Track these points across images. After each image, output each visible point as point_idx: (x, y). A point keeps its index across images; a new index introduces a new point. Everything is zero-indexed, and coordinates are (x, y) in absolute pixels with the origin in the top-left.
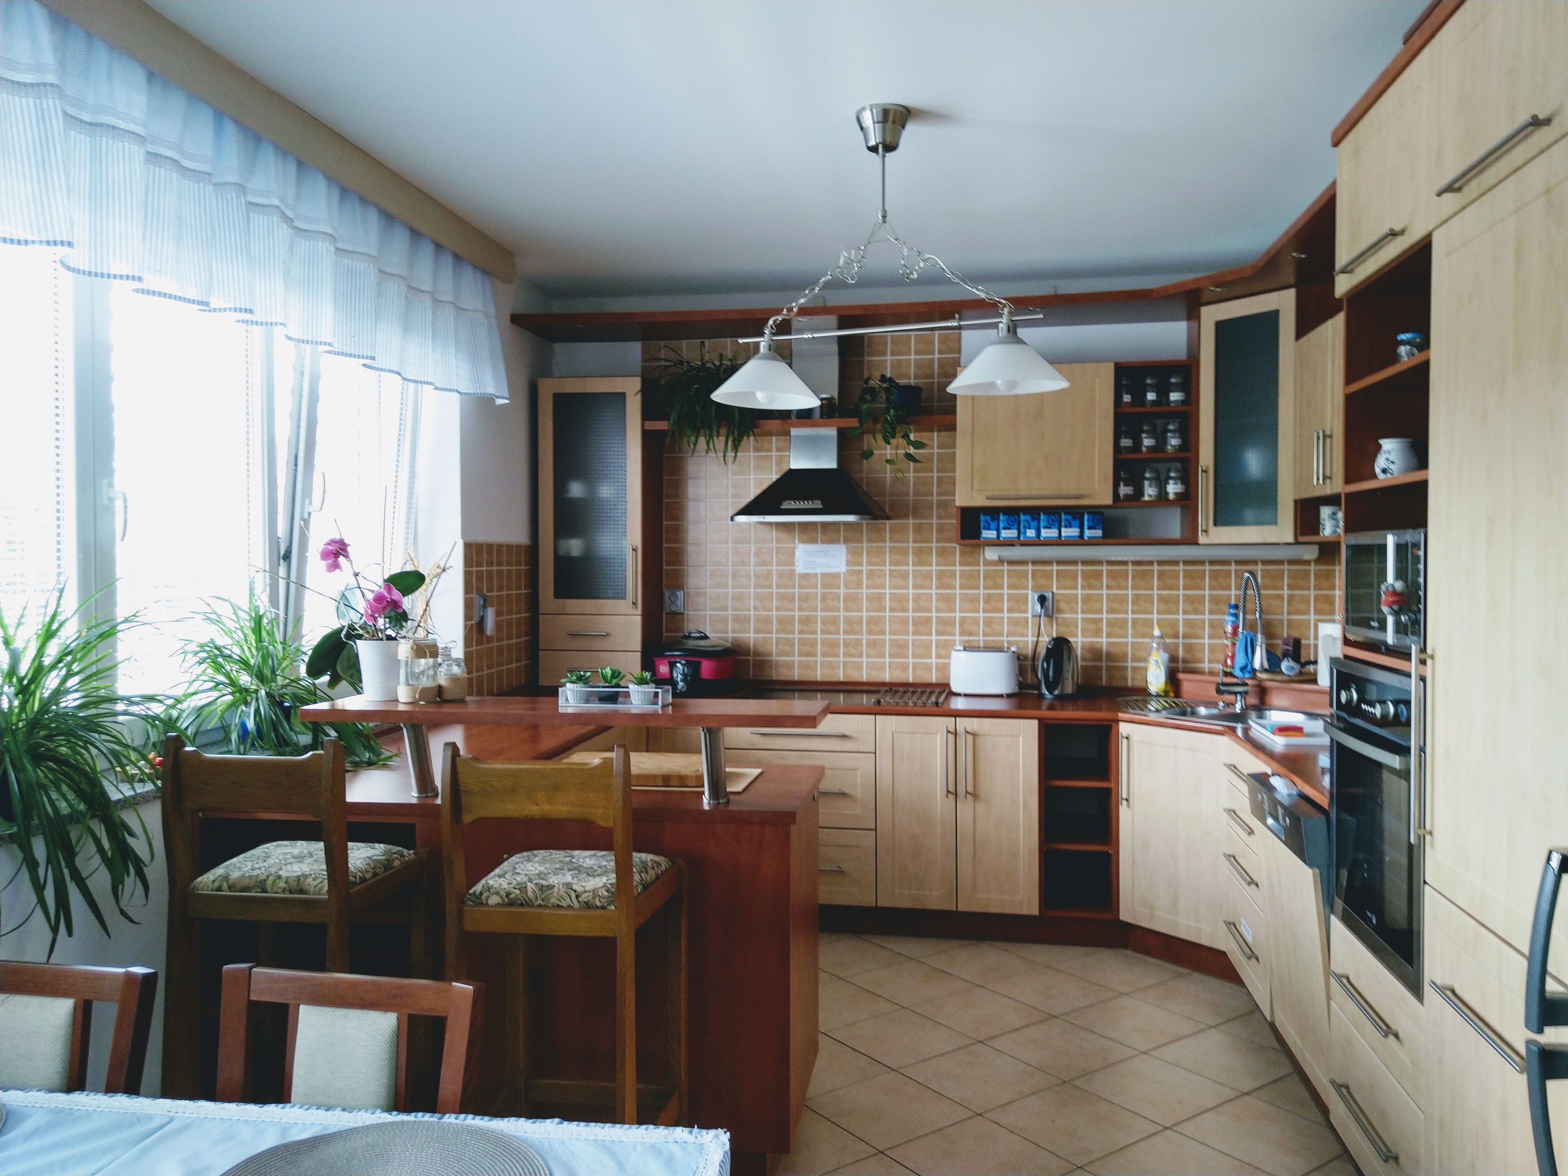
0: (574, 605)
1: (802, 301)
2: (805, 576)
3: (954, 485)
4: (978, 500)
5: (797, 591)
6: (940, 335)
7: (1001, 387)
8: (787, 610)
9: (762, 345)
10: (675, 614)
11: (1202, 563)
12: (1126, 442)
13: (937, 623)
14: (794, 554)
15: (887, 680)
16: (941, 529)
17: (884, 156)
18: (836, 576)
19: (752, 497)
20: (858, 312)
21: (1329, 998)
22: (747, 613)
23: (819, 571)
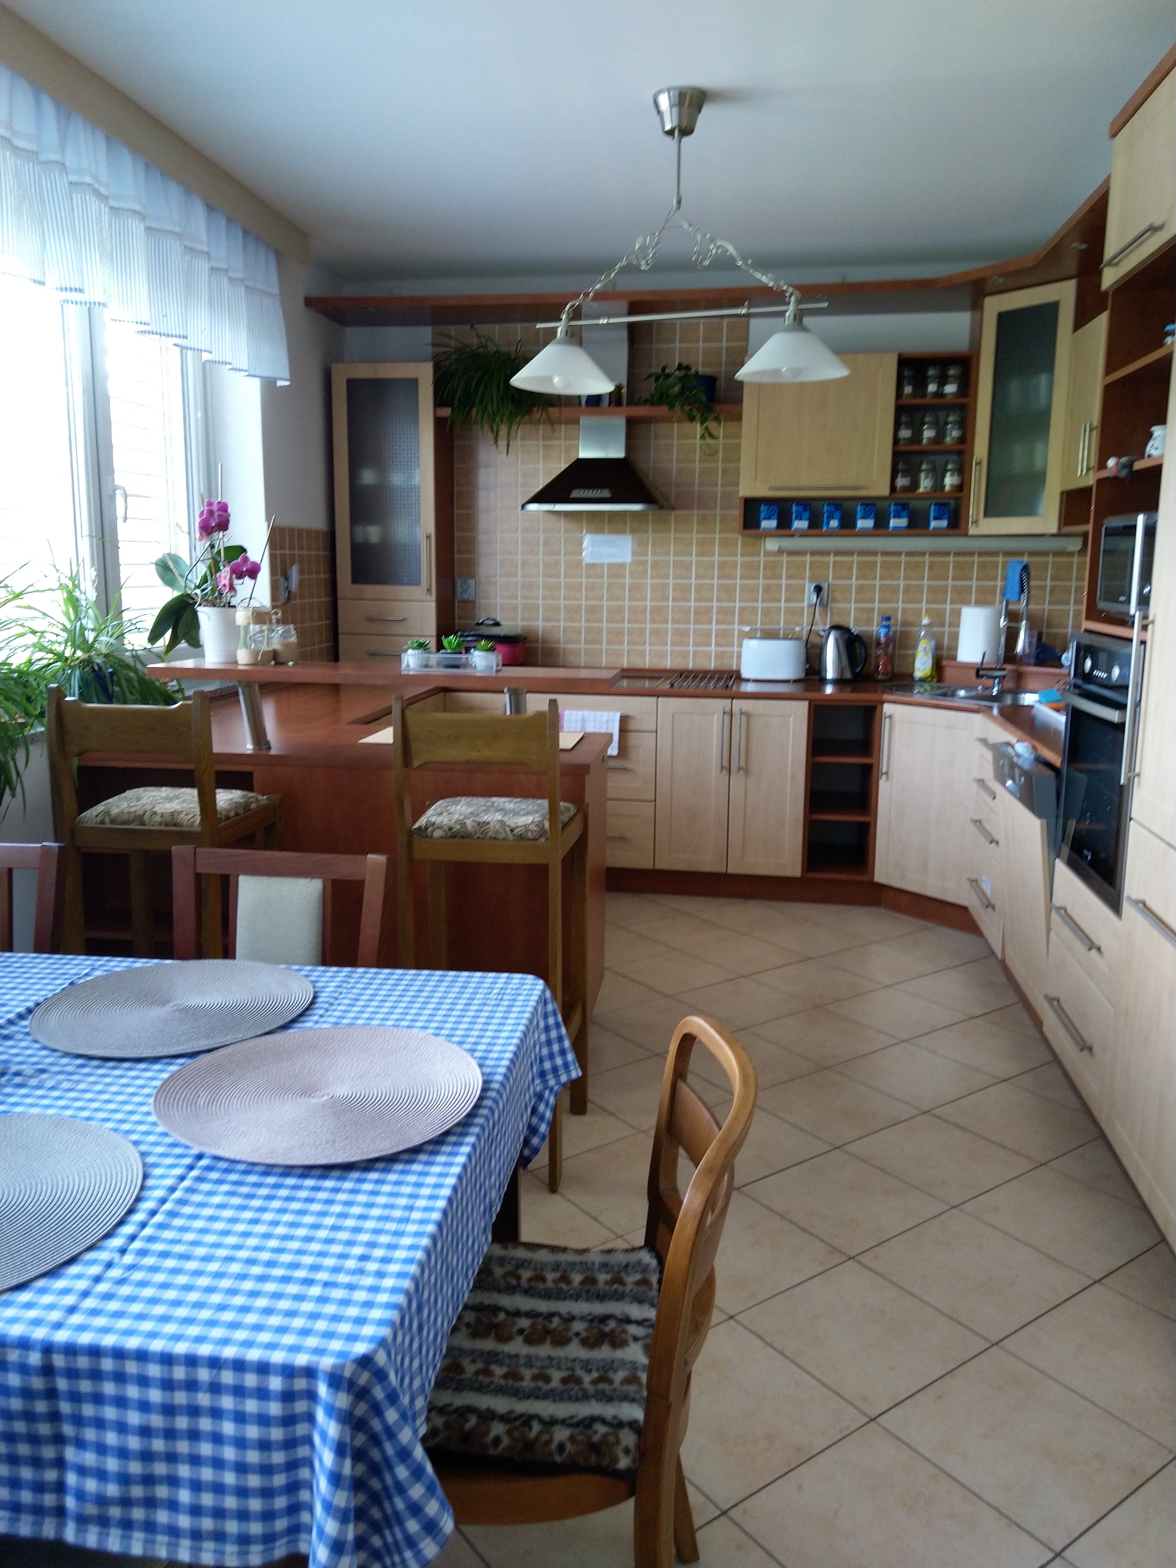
0: (370, 590)
1: (598, 286)
2: (591, 566)
3: (739, 475)
4: (761, 491)
5: (584, 580)
6: (728, 323)
7: (786, 376)
8: (574, 599)
9: (559, 330)
10: (466, 601)
11: (972, 554)
12: (905, 433)
13: (717, 613)
14: (581, 543)
15: (669, 667)
16: (724, 519)
17: (680, 142)
18: (622, 566)
19: (541, 487)
20: (649, 298)
21: (1049, 930)
22: (536, 602)
23: (606, 561)
